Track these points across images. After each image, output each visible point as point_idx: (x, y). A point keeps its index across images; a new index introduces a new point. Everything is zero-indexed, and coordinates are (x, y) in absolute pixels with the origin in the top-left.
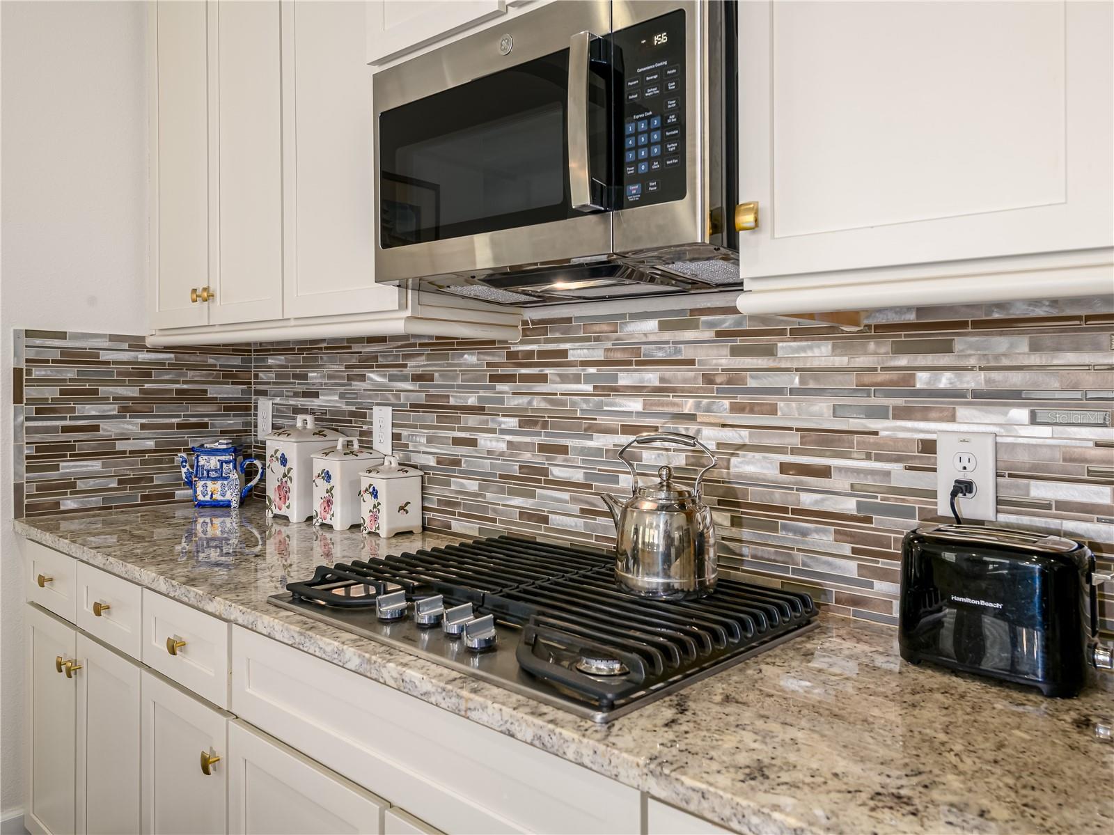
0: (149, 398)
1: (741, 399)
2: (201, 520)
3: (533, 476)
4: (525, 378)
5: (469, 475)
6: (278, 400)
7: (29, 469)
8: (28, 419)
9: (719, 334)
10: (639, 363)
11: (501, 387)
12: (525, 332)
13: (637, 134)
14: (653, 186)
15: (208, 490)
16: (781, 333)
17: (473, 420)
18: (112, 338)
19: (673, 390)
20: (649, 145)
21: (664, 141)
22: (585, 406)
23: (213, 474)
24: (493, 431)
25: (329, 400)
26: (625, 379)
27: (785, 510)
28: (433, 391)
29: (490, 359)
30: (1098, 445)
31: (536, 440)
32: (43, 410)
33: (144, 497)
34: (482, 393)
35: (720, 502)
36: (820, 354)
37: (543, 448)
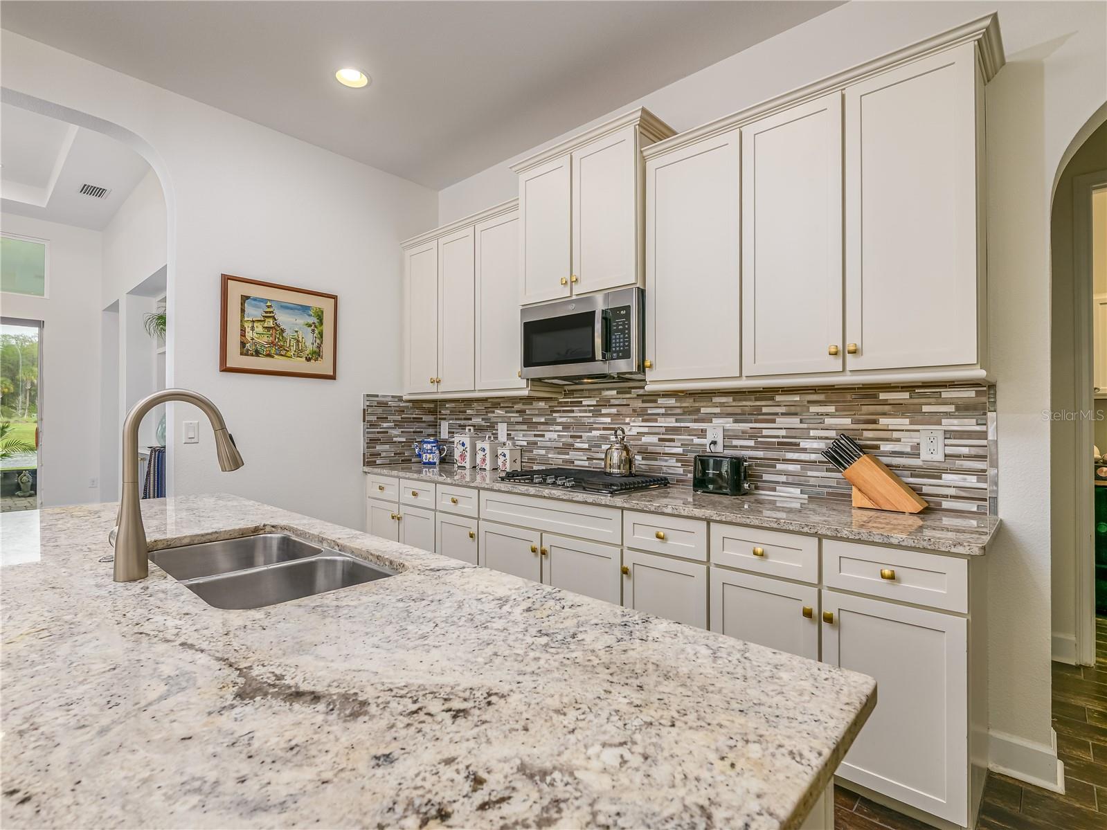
0: (404, 420)
1: (646, 417)
2: (424, 470)
3: (568, 447)
4: (564, 411)
5: (541, 448)
6: (451, 422)
7: (368, 448)
8: (367, 428)
9: (638, 395)
10: (609, 406)
11: (554, 415)
12: (565, 395)
13: (616, 339)
14: (620, 354)
15: (427, 457)
16: (659, 395)
17: (542, 427)
18: (393, 397)
19: (622, 415)
20: (620, 342)
21: (624, 342)
22: (589, 421)
23: (429, 451)
24: (551, 431)
25: (477, 421)
26: (604, 411)
27: (660, 453)
28: (525, 417)
29: (551, 404)
30: (751, 428)
31: (570, 434)
32: (372, 425)
33: (402, 460)
34: (547, 417)
35: (638, 452)
36: (672, 402)
37: (572, 437)
